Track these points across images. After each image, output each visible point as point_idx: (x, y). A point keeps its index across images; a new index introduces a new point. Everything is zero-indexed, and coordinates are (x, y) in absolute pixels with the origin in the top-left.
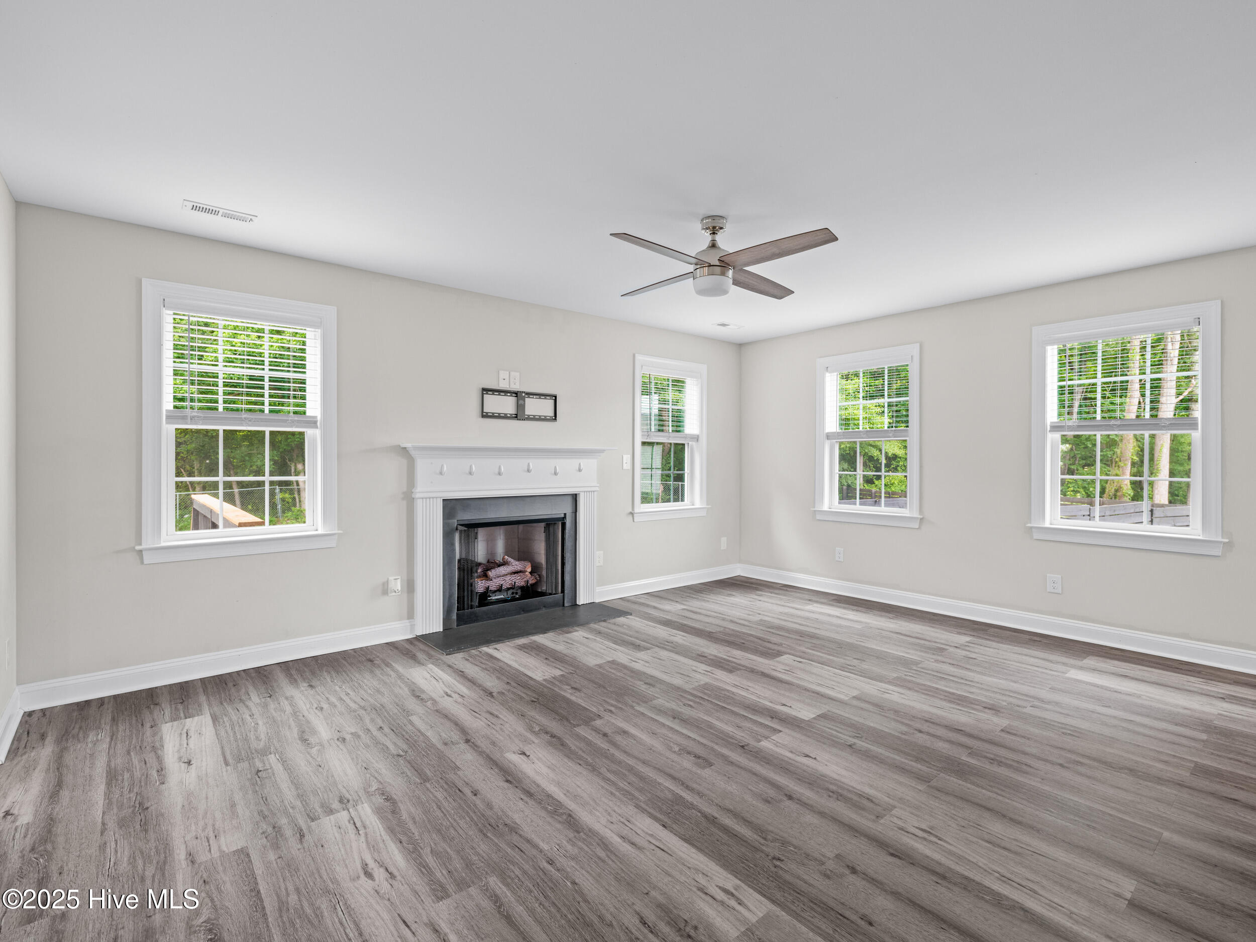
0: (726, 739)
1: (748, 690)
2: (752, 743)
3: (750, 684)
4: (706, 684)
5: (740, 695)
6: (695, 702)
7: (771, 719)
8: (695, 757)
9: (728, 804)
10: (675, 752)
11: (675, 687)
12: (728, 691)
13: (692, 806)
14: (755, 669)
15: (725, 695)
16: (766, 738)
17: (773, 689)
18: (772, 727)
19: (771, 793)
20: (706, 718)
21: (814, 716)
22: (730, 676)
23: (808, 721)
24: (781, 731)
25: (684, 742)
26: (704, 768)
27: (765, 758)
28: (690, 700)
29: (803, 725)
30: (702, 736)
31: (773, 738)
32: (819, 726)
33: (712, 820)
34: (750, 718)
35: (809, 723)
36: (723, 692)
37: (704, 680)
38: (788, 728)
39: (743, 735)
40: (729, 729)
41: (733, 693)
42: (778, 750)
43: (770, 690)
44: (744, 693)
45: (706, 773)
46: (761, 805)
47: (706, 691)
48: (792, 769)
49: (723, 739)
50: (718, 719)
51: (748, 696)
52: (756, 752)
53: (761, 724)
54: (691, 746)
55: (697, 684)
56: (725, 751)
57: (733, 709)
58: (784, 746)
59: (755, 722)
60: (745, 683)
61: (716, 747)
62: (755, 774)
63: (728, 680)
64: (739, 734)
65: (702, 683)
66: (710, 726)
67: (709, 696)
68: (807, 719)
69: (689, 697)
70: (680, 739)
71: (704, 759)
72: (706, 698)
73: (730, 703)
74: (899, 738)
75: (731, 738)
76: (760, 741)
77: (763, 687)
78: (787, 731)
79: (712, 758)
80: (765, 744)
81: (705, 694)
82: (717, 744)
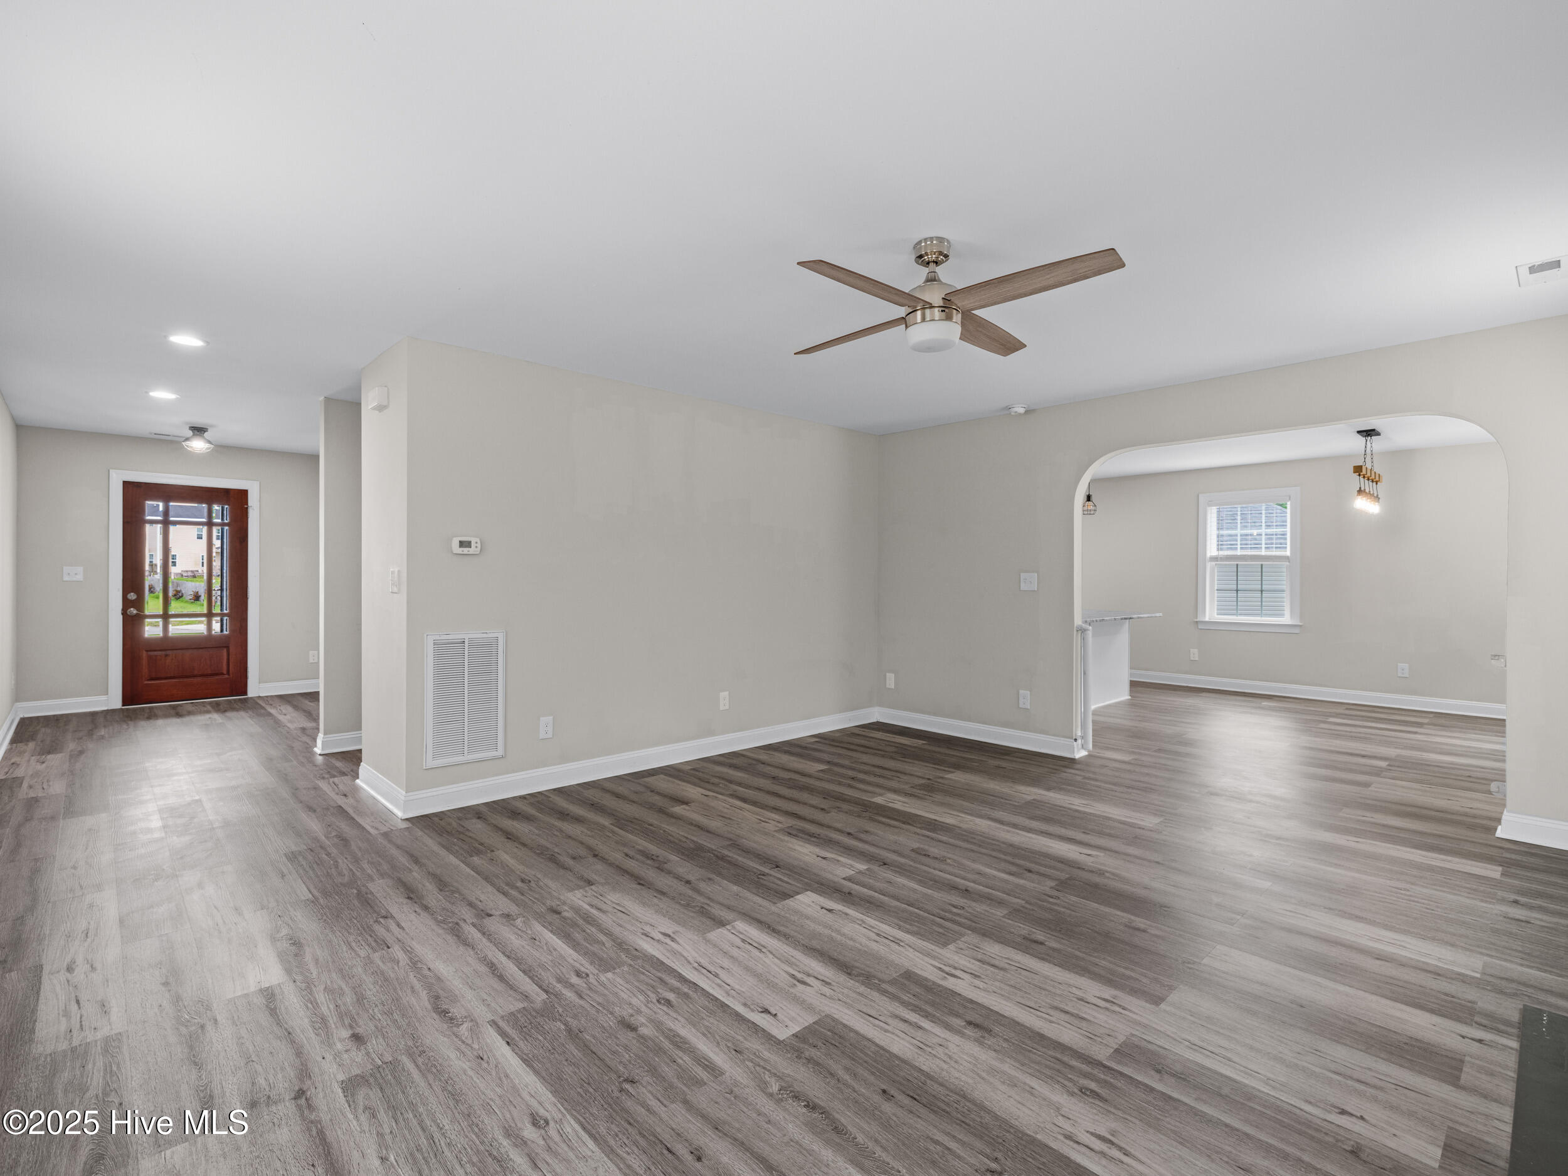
0: (901, 870)
1: (878, 935)
2: (875, 868)
3: (874, 945)
4: (945, 945)
5: (889, 925)
6: (951, 912)
7: (852, 892)
8: (929, 856)
9: (896, 830)
10: (949, 859)
11: (991, 938)
12: (908, 932)
13: (921, 828)
14: (863, 983)
15: (911, 925)
16: (860, 872)
17: (839, 937)
18: (852, 882)
19: (863, 836)
20: (930, 892)
21: (798, 897)
22: (907, 964)
23: (807, 890)
24: (844, 879)
25: (943, 866)
26: (918, 848)
27: (865, 856)
28: (958, 915)
29: (816, 885)
30: (928, 873)
31: (853, 872)
32: (798, 885)
33: (904, 823)
34: (876, 892)
35: (808, 887)
36: (915, 929)
37: (949, 954)
38: (834, 882)
39: (885, 875)
40: (901, 880)
41: (900, 928)
42: (850, 862)
43: (844, 935)
44: (884, 928)
45: (916, 845)
46: (871, 830)
47: (941, 930)
48: (842, 849)
49: (905, 870)
50: (914, 891)
51: (877, 923)
52: (871, 860)
53: (864, 886)
54: (937, 864)
55: (961, 944)
56: (903, 860)
57: (898, 904)
58: (844, 865)
59: (871, 888)
60: (879, 948)
61: (911, 863)
62: (874, 845)
63: (910, 953)
64: (888, 874)
65: (951, 947)
66: (921, 882)
67: (934, 923)
68: (809, 893)
69: (963, 920)
70: (947, 868)
71: (920, 854)
72: (938, 919)
73: (903, 911)
74: (720, 874)
75: (898, 872)
76: (867, 869)
77: (854, 941)
78: (836, 879)
79: (913, 855)
80: (862, 867)
81: (941, 926)
82: (911, 866)
